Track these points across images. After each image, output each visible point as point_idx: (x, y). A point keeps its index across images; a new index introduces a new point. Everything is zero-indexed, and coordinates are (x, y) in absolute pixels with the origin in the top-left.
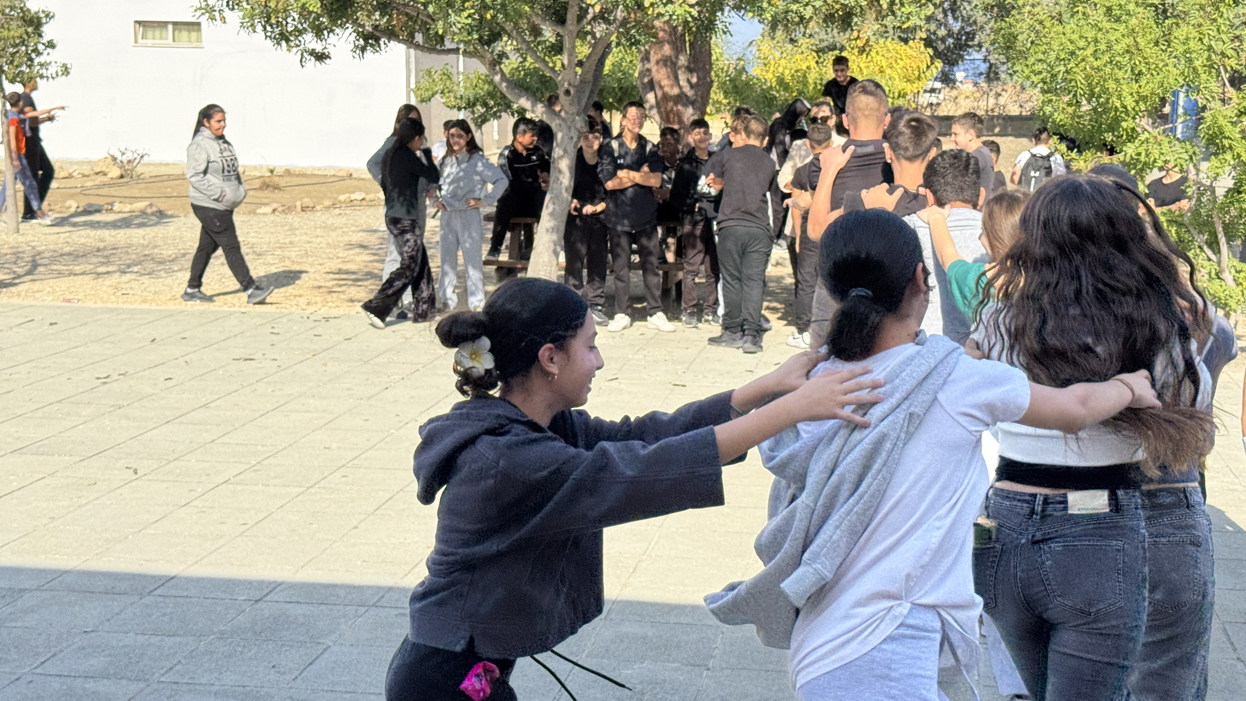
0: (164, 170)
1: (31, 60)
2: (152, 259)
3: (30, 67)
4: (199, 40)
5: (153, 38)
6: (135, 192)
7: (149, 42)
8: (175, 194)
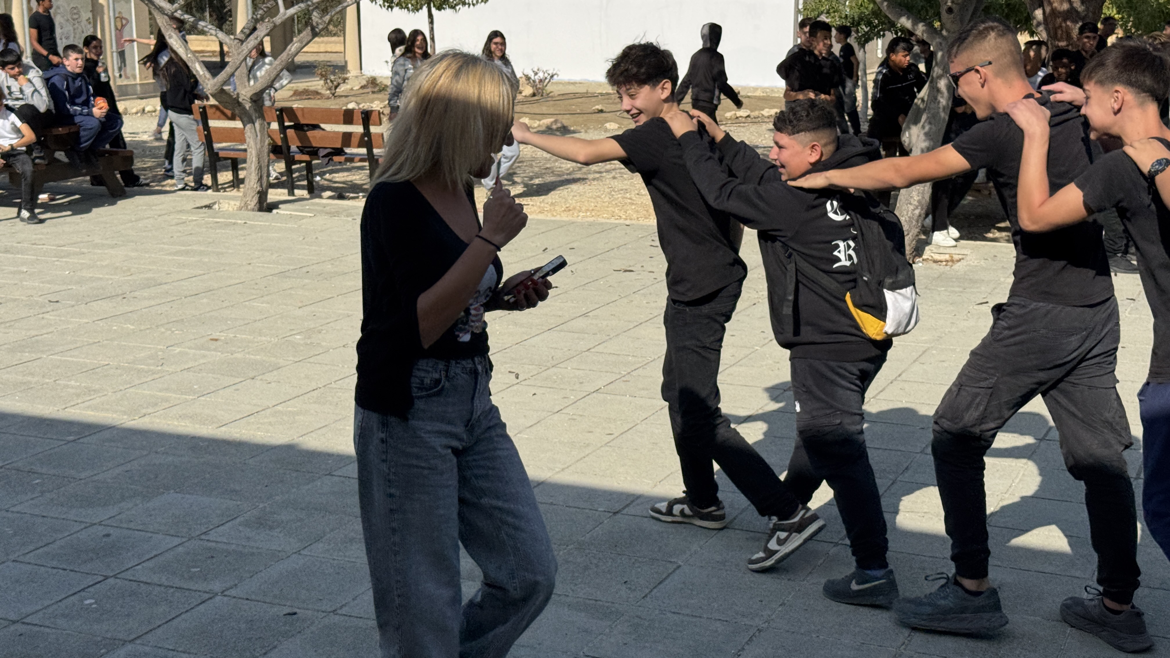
0: (571, 89)
2: (552, 172)
6: (544, 109)
8: (578, 111)
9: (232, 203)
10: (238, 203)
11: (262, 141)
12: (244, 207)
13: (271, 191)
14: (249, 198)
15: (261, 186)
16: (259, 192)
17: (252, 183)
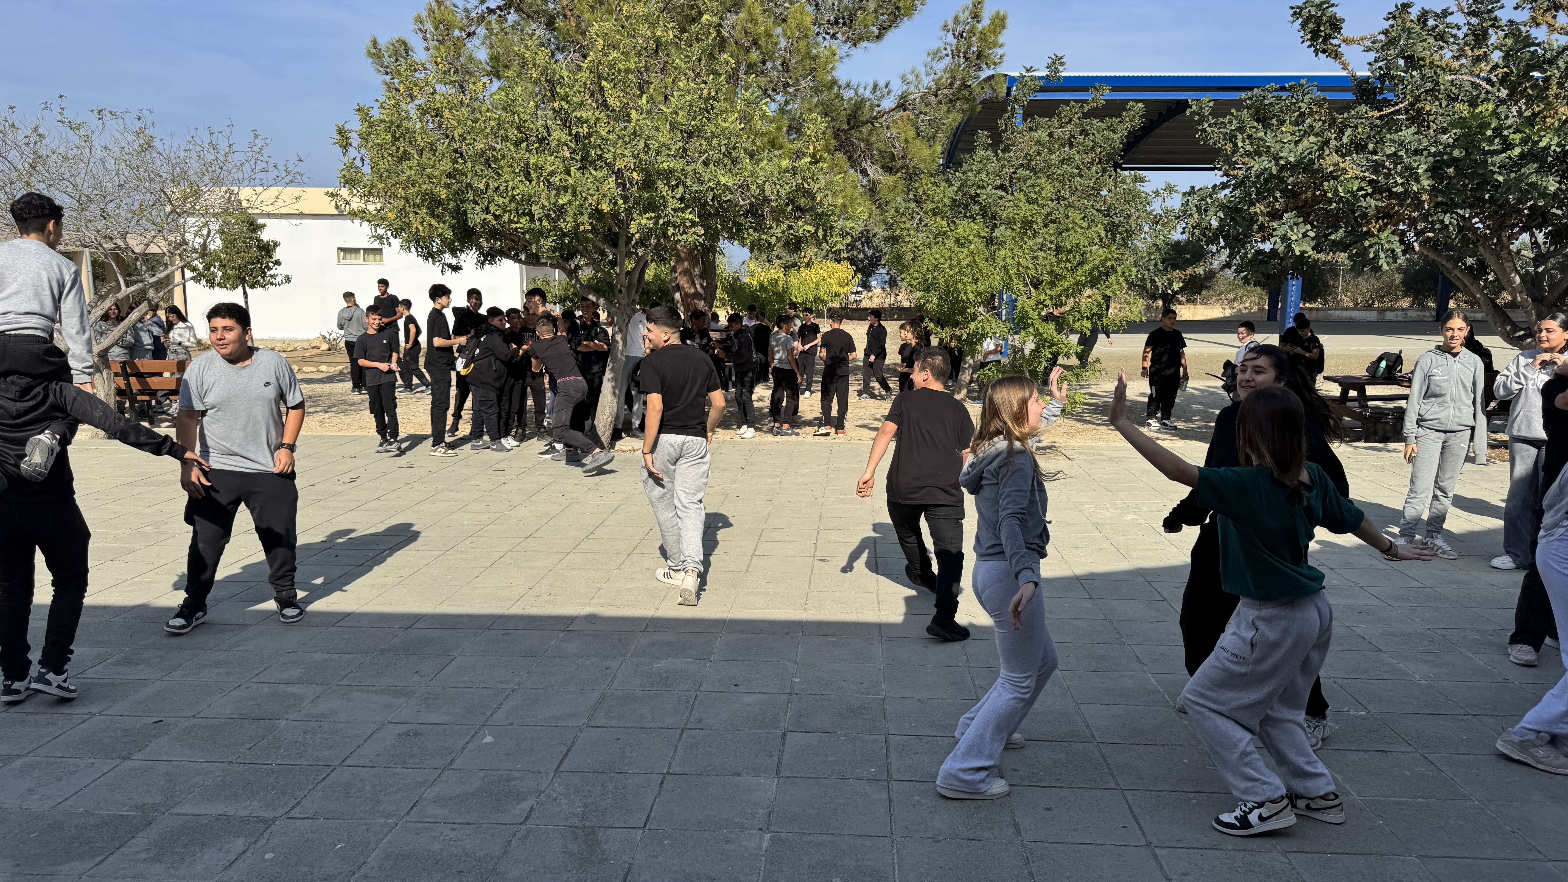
1: (265, 273)
3: (263, 278)
4: (381, 260)
5: (350, 259)
6: (338, 360)
7: (348, 261)
11: (110, 385)
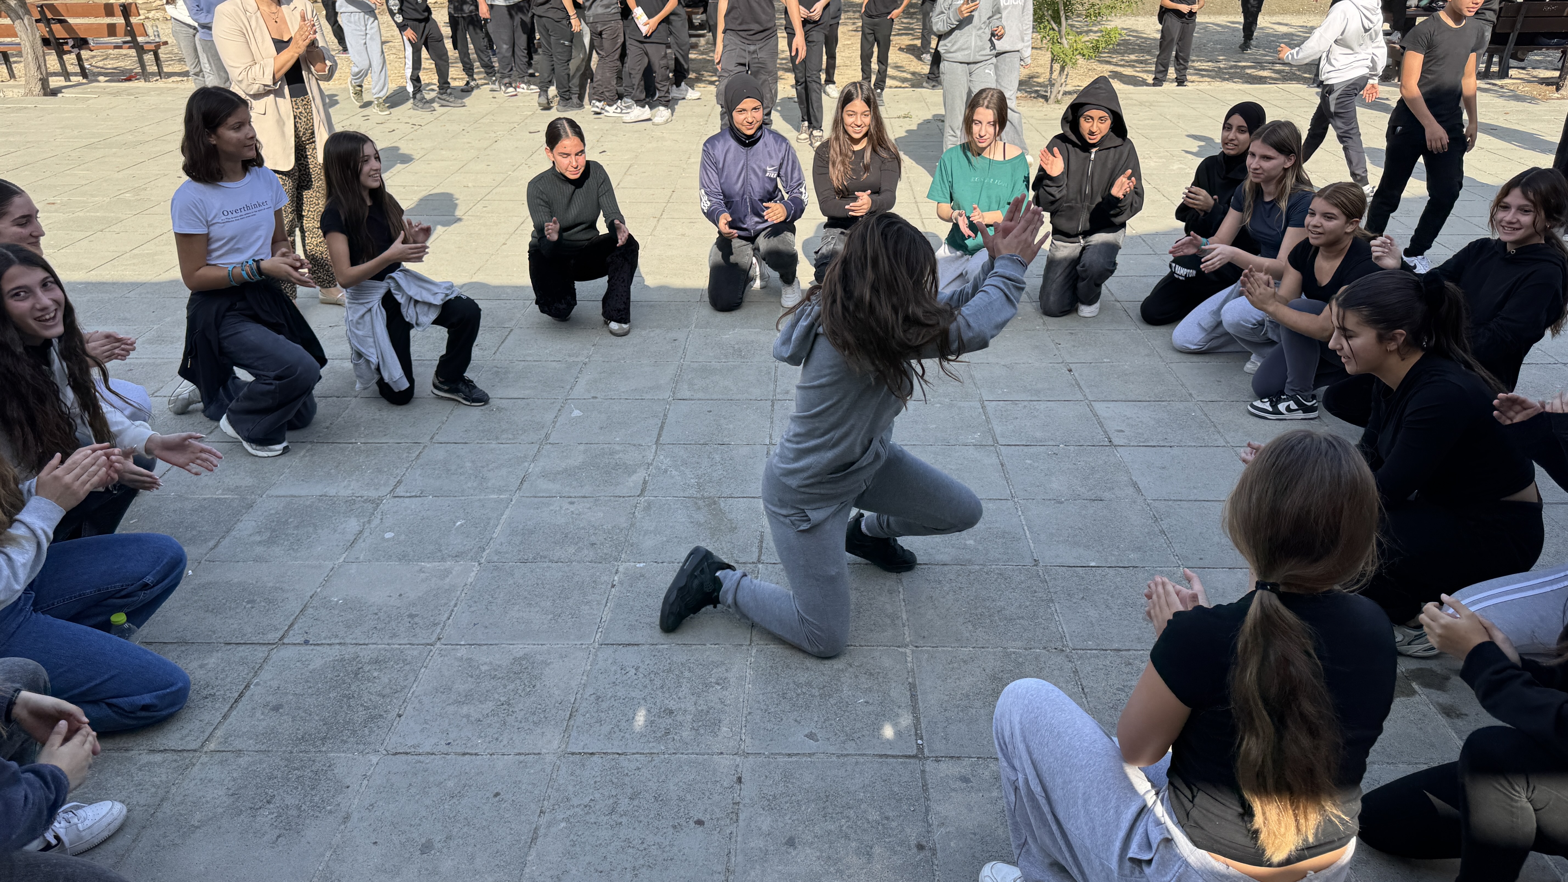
9: (16, 90)
10: (22, 91)
11: (33, 34)
12: (30, 93)
13: (50, 79)
14: (32, 85)
15: (41, 74)
16: (40, 80)
17: (32, 73)
